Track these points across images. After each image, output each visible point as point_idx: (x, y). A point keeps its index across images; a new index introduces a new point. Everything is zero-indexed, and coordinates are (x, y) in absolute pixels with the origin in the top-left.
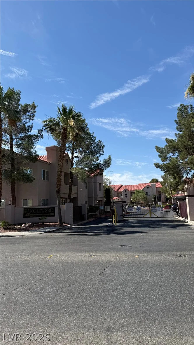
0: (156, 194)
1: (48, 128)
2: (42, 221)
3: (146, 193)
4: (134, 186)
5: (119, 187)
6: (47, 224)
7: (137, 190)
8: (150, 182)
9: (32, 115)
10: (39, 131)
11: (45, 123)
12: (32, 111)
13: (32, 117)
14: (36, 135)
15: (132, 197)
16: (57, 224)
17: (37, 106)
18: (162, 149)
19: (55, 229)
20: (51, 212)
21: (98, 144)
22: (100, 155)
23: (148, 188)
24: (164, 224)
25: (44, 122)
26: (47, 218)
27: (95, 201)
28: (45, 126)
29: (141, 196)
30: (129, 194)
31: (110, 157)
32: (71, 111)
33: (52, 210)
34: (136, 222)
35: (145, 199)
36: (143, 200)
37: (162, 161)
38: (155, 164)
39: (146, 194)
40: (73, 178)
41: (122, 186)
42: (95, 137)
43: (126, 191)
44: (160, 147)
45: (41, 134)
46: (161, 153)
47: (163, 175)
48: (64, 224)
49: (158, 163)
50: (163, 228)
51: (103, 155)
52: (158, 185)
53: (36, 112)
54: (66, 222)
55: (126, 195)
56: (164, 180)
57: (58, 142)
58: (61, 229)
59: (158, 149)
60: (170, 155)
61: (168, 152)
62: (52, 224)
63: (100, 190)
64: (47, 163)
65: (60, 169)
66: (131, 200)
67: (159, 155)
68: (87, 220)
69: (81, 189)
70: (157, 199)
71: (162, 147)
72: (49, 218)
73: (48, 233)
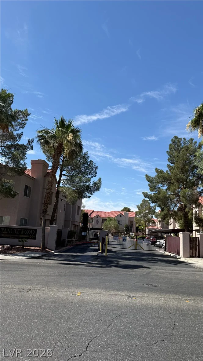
0: (128, 223)
1: (42, 139)
2: (21, 243)
3: (118, 221)
4: (106, 212)
5: (91, 212)
6: (27, 247)
7: (109, 218)
8: (122, 211)
9: (23, 122)
10: (29, 142)
11: (40, 134)
12: (23, 119)
13: (23, 125)
14: (25, 145)
15: (104, 225)
16: (38, 248)
17: (30, 114)
18: (153, 178)
19: (39, 255)
20: (32, 234)
21: (90, 164)
22: (92, 177)
23: (121, 216)
24: (157, 259)
25: (39, 132)
26: (28, 240)
27: (71, 225)
28: (38, 137)
29: (113, 224)
30: (100, 221)
31: (100, 180)
32: (69, 125)
33: (33, 232)
34: (125, 254)
35: (117, 228)
36: (114, 229)
37: (151, 191)
38: (143, 193)
39: (118, 223)
40: (58, 197)
41: (93, 211)
42: (88, 157)
43: (97, 217)
44: (150, 176)
45: (31, 145)
46: (151, 183)
47: (139, 205)
48: (46, 249)
49: (147, 193)
50: (162, 263)
51: (95, 176)
52: (131, 215)
53: (27, 120)
54: (48, 248)
55: (97, 222)
56: (139, 210)
57: (47, 156)
58: (46, 255)
59: (148, 178)
60: (160, 185)
61: (158, 183)
62: (32, 248)
63: (78, 214)
64: (32, 178)
65: (50, 186)
66: (103, 227)
67: (149, 184)
68: (67, 246)
69: (60, 211)
70: (129, 229)
71: (152, 176)
72: (30, 241)
73: (33, 259)
